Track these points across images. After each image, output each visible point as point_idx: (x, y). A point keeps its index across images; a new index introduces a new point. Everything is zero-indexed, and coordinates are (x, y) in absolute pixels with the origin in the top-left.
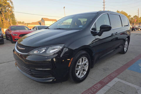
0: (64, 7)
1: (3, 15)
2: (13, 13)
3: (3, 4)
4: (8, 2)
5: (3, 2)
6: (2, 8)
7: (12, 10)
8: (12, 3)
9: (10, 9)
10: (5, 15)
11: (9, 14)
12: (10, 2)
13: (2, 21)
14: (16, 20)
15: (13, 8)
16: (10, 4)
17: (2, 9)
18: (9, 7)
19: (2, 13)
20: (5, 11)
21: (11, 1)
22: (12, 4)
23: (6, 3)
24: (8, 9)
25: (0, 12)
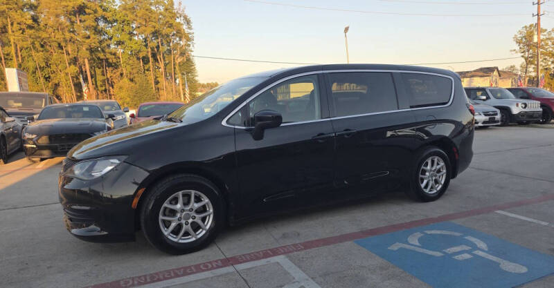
0: (347, 29)
1: (162, 65)
2: (191, 57)
3: (165, 30)
4: (178, 20)
5: (164, 24)
6: (158, 43)
8: (188, 22)
9: (182, 43)
10: (166, 65)
11: (180, 60)
12: (182, 22)
13: (157, 83)
15: (189, 39)
16: (184, 27)
17: (158, 47)
18: (181, 38)
19: (158, 57)
20: (168, 50)
21: (185, 18)
22: (190, 28)
23: (171, 26)
24: (177, 43)
25: (154, 56)
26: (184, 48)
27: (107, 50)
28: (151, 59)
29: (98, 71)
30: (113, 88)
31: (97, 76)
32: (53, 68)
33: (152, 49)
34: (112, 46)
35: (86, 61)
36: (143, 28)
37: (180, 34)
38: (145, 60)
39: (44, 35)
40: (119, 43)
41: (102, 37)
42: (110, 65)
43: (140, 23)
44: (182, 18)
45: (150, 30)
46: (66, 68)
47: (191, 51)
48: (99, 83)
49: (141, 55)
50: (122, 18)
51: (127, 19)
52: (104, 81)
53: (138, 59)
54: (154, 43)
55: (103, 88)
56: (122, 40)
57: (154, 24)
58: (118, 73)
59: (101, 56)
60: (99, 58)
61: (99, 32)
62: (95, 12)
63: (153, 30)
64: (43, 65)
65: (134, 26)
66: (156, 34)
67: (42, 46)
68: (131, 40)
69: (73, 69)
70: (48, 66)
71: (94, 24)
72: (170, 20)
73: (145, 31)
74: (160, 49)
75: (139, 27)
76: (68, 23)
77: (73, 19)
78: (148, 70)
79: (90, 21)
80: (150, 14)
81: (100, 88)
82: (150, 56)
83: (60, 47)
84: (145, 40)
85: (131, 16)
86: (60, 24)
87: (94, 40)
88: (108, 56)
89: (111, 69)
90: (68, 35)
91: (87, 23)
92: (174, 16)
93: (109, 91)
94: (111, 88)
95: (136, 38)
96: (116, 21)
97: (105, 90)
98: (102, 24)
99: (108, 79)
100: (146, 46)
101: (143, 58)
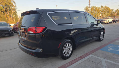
2: (16, 11)
3: (8, 4)
4: (11, 2)
5: (8, 3)
8: (15, 3)
9: (13, 8)
10: (9, 13)
11: (13, 12)
12: (13, 3)
13: (7, 17)
14: (18, 16)
15: (16, 7)
16: (14, 4)
17: (7, 8)
18: (13, 6)
20: (9, 9)
21: (14, 1)
23: (10, 3)
24: (12, 8)
25: (6, 11)
26: (14, 9)
28: (5, 11)
33: (5, 9)
36: (2, 3)
37: (12, 5)
38: (3, 12)
45: (4, 4)
49: (2, 10)
63: (5, 4)
66: (6, 5)
78: (4, 14)
100: (4, 8)
101: (3, 11)
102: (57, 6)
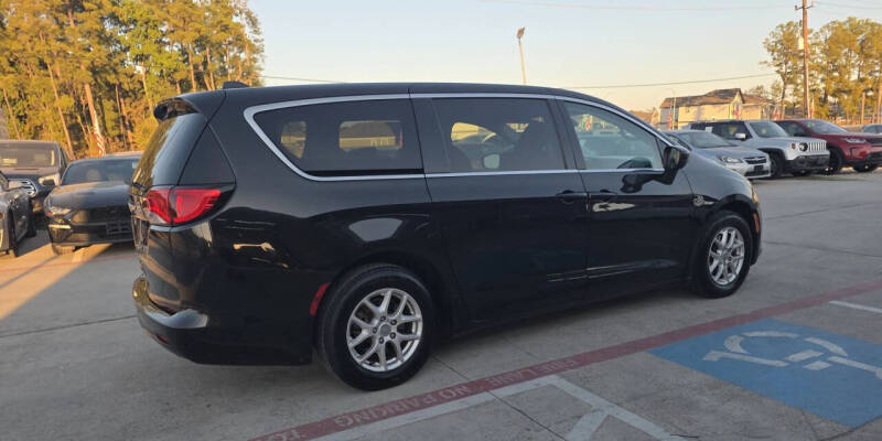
2: (260, 79)
3: (215, 35)
4: (235, 19)
5: (213, 26)
6: (205, 57)
7: (255, 60)
8: (253, 22)
9: (243, 56)
12: (244, 22)
15: (255, 50)
16: (248, 31)
17: (205, 64)
18: (241, 49)
19: (206, 81)
20: (221, 68)
21: (249, 15)
22: (256, 32)
23: (225, 28)
24: (235, 57)
25: (199, 77)
26: (247, 64)
27: (120, 69)
28: (194, 84)
29: (108, 104)
30: (132, 131)
31: (106, 112)
32: (32, 99)
33: (196, 67)
34: (129, 62)
35: (87, 87)
36: (181, 32)
37: (240, 41)
38: (185, 84)
39: (15, 46)
40: (140, 58)
41: (112, 49)
42: (125, 94)
43: (175, 26)
44: (244, 16)
45: (191, 35)
46: (54, 100)
47: (261, 69)
48: (109, 124)
49: (178, 77)
50: (145, 17)
51: (153, 17)
52: (117, 121)
53: (173, 83)
54: (197, 57)
55: (117, 132)
56: (145, 53)
57: (198, 26)
58: (142, 107)
59: (112, 79)
60: (108, 84)
61: (106, 40)
62: (100, 7)
63: (197, 35)
64: (15, 95)
65: (164, 29)
66: (201, 42)
67: (12, 64)
68: (160, 52)
69: (66, 102)
70: (23, 96)
71: (98, 27)
72: (223, 19)
73: (183, 37)
74: (209, 67)
75: (173, 32)
76: (54, 26)
77: (63, 18)
79: (90, 22)
80: (190, 10)
81: (110, 131)
82: (192, 77)
83: (43, 65)
84: (184, 52)
85: (158, 14)
86: (42, 28)
87: (99, 53)
88: (123, 79)
89: (128, 100)
90: (56, 46)
91: (87, 26)
92: (230, 13)
93: (126, 137)
94: (129, 132)
95: (167, 49)
96: (135, 22)
97: (120, 136)
98: (109, 27)
99: (123, 117)
100: (186, 60)
101: (181, 82)
102: (521, 32)
